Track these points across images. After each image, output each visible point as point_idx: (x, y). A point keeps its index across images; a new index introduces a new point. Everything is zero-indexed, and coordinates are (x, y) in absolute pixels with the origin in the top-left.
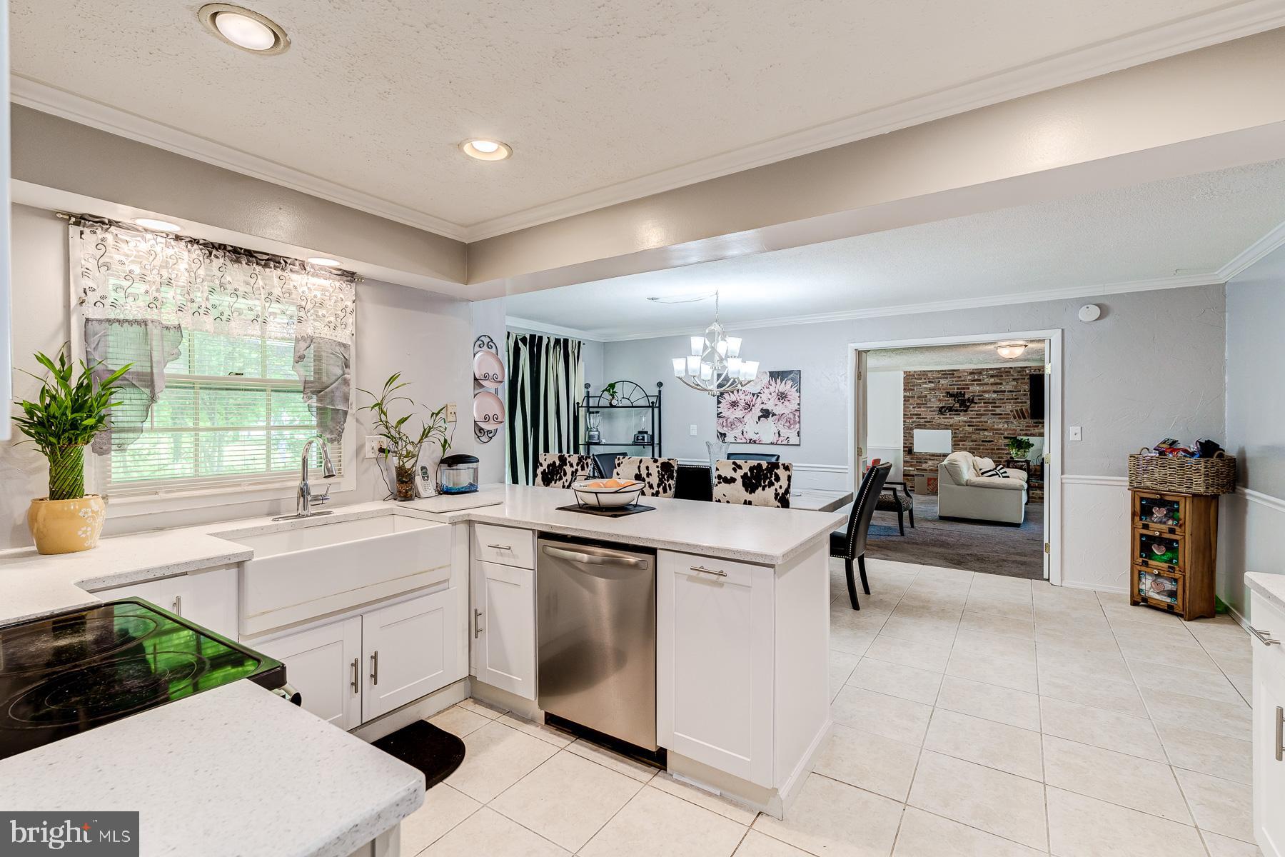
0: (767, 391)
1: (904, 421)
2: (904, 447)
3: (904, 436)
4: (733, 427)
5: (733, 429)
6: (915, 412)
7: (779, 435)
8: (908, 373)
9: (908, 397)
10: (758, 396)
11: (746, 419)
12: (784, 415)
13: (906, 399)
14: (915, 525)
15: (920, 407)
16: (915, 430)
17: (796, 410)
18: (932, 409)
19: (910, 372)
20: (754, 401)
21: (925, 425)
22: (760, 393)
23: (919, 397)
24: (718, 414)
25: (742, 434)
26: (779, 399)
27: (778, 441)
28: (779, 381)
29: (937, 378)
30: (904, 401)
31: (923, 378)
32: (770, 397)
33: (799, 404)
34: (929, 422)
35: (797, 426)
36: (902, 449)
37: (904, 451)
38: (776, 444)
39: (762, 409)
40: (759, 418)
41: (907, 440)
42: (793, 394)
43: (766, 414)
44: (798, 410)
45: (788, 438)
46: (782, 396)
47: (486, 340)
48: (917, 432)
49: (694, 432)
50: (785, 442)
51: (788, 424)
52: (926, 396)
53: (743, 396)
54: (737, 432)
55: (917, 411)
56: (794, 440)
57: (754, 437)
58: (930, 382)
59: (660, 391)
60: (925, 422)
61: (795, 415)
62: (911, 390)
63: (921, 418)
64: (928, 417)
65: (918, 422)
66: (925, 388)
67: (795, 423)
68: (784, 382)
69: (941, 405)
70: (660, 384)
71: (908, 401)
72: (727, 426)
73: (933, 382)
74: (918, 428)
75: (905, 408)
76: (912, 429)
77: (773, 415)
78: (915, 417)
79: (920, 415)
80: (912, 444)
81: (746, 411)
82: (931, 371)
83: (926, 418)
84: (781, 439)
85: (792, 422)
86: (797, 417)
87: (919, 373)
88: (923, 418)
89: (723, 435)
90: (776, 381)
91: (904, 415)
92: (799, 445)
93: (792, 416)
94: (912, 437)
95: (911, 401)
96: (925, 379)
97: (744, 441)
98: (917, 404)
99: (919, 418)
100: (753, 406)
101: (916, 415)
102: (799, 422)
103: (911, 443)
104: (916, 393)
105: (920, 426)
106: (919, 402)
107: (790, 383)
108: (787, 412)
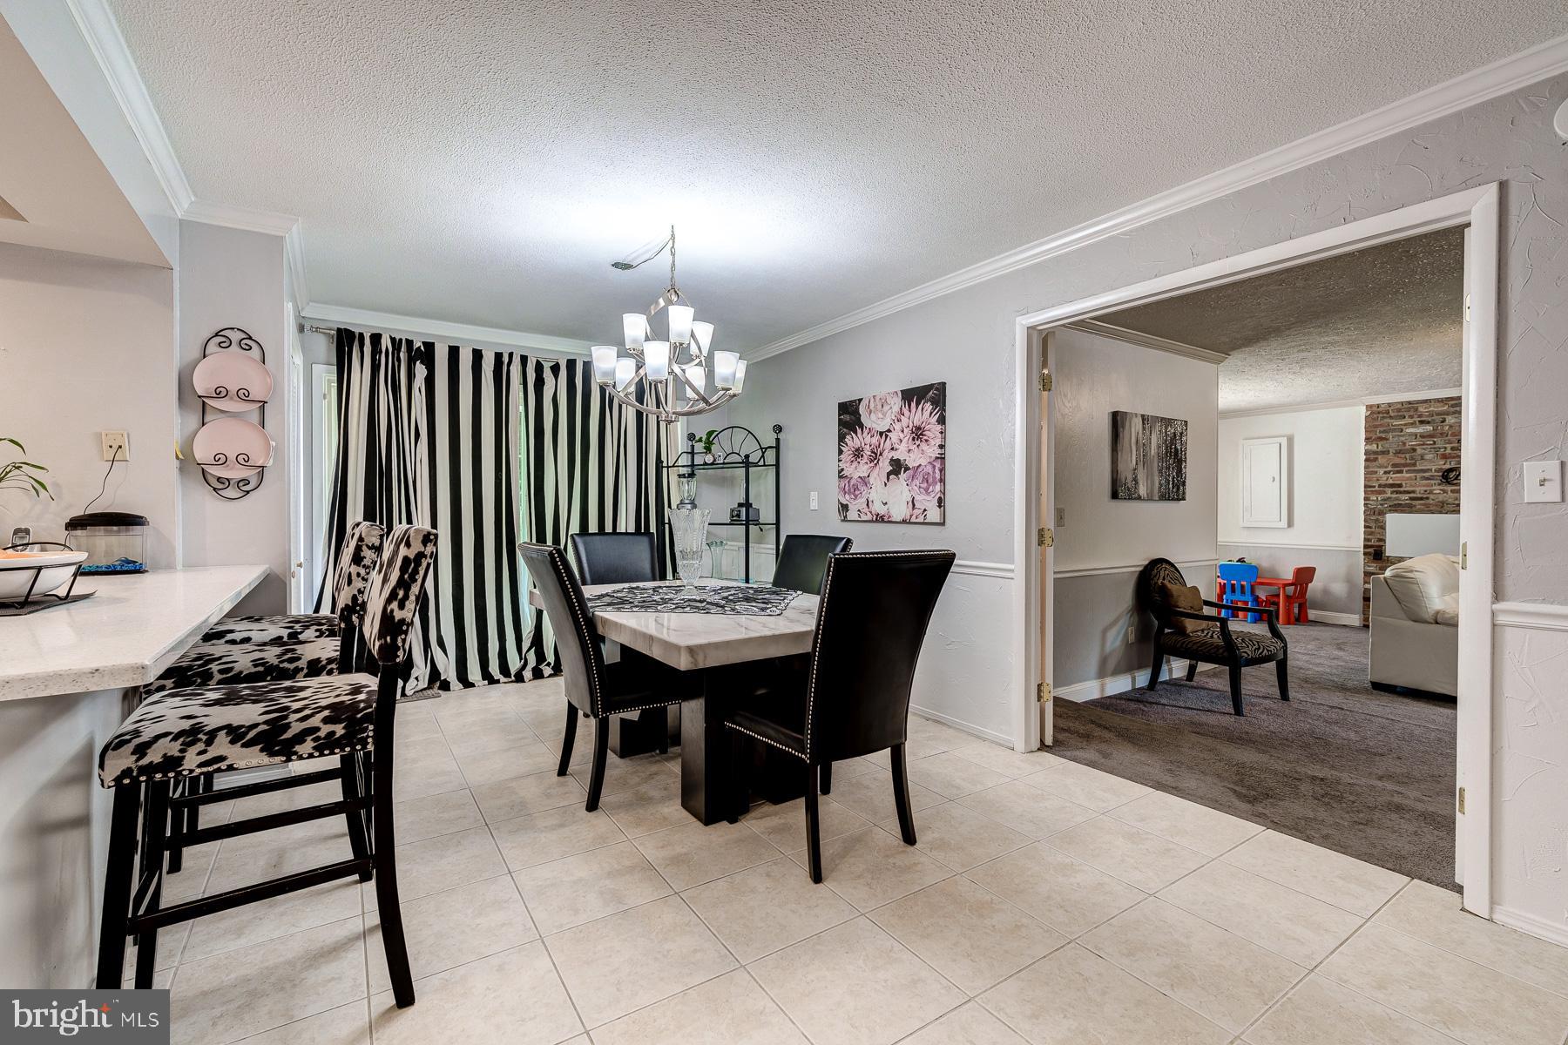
0: (898, 426)
1: (1366, 499)
2: (1366, 547)
3: (1365, 527)
4: (857, 492)
5: (856, 496)
6: (1391, 482)
7: (914, 505)
8: (1375, 409)
9: (1375, 453)
10: (887, 436)
11: (871, 480)
12: (920, 470)
13: (1370, 457)
14: (1292, 694)
15: (1401, 472)
16: (1387, 515)
17: (937, 458)
18: (1426, 475)
19: (1378, 406)
20: (882, 444)
21: (1410, 506)
22: (889, 431)
23: (1398, 452)
24: (840, 472)
25: (868, 505)
26: (913, 439)
27: (911, 516)
28: (913, 405)
29: (1439, 414)
30: (1366, 460)
31: (1407, 414)
32: (902, 435)
33: (942, 447)
34: (1421, 499)
35: (938, 487)
36: (1362, 549)
37: (1365, 554)
38: (910, 523)
39: (892, 460)
40: (889, 474)
41: (1371, 533)
42: (933, 429)
43: (897, 467)
44: (942, 458)
45: (925, 510)
46: (918, 433)
47: (235, 336)
48: (1392, 519)
49: (814, 505)
50: (921, 519)
51: (925, 485)
52: (1414, 450)
53: (868, 439)
54: (861, 502)
55: (1394, 478)
56: (934, 515)
57: (882, 510)
58: (1422, 422)
59: (778, 440)
60: (1411, 499)
61: (934, 467)
62: (1381, 439)
63: (1401, 492)
64: (1418, 489)
65: (1397, 499)
66: (1411, 434)
67: (934, 483)
68: (920, 407)
69: (1448, 466)
70: (778, 429)
71: (1376, 460)
72: (849, 493)
73: (1428, 422)
74: (1396, 511)
75: (1369, 473)
76: (1382, 513)
77: (907, 469)
78: (1389, 490)
79: (1400, 486)
80: (1384, 541)
81: (872, 464)
82: (1426, 401)
83: (1413, 492)
84: (916, 512)
85: (930, 480)
86: (937, 471)
87: (1399, 406)
88: (1408, 492)
89: (845, 508)
90: (909, 407)
91: (1366, 486)
92: (943, 524)
93: (929, 469)
94: (1383, 528)
95: (1382, 460)
96: (1411, 417)
97: (869, 517)
98: (1394, 465)
99: (1397, 492)
100: (881, 454)
101: (1392, 486)
102: (942, 481)
103: (1380, 540)
104: (1393, 442)
105: (1398, 508)
106: (1397, 461)
107: (929, 407)
108: (924, 462)
